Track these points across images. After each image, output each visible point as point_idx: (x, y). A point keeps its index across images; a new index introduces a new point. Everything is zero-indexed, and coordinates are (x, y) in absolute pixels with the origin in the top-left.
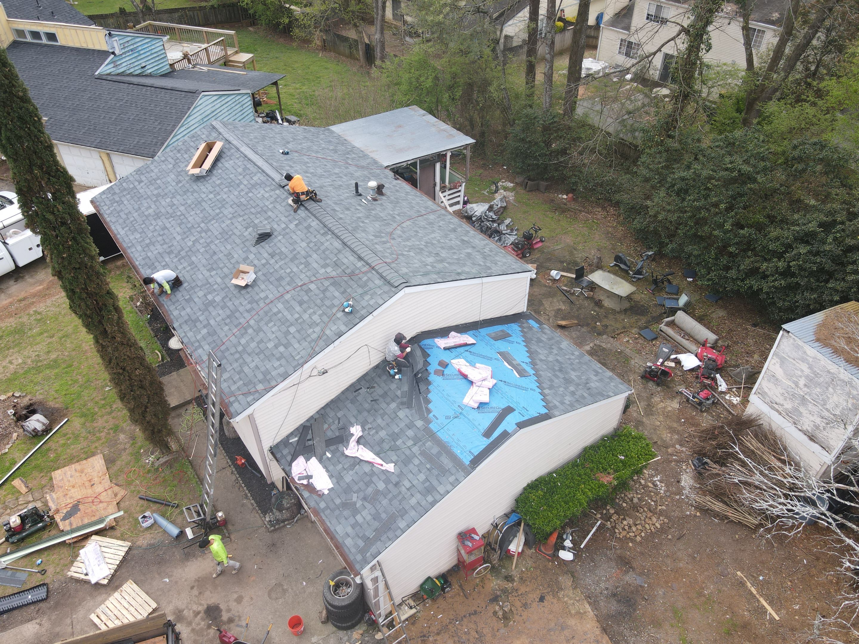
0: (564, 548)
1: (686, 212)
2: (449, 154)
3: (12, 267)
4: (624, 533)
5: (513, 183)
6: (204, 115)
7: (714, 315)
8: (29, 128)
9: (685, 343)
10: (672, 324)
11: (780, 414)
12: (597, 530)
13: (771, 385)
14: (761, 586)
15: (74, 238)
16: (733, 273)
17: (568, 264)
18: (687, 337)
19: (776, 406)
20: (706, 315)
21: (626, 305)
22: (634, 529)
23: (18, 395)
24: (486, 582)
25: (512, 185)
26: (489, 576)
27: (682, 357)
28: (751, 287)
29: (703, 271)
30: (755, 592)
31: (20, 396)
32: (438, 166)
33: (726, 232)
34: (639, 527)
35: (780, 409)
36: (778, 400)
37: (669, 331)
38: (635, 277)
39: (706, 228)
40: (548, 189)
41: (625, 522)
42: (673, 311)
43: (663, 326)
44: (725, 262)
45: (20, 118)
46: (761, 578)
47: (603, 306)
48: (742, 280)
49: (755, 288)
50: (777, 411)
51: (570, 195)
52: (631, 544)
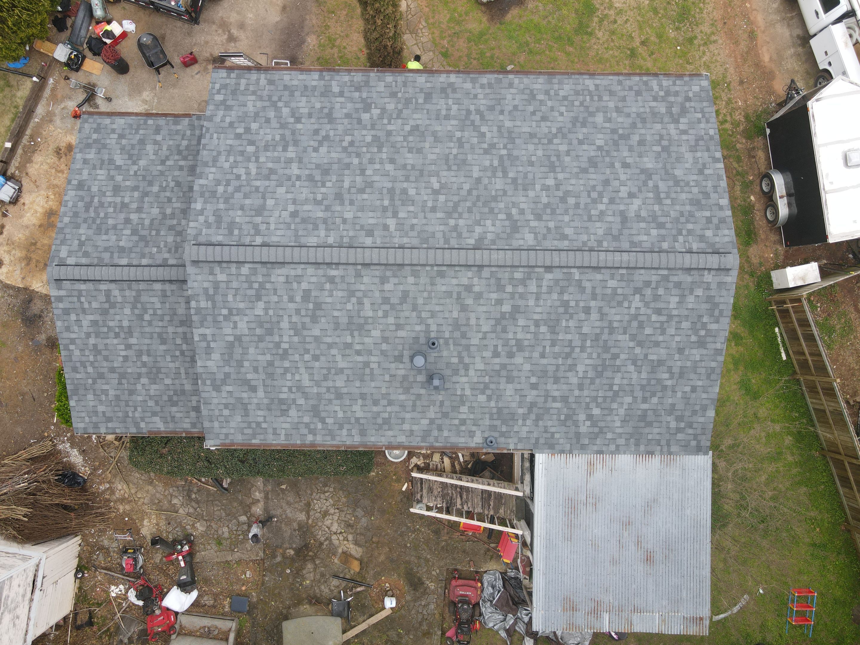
3: (812, 31)
10: (225, 637)
18: (203, 632)
27: (188, 599)
37: (221, 625)
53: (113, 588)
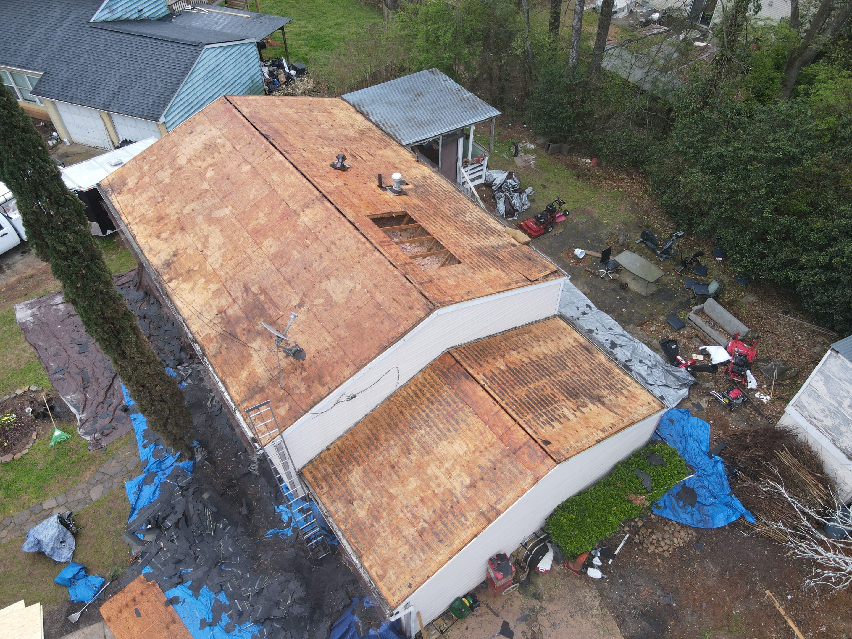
0: (592, 566)
1: (722, 193)
2: (473, 128)
3: (17, 241)
4: (652, 548)
5: (533, 144)
6: (208, 70)
7: (744, 300)
8: (34, 160)
9: (715, 334)
10: (701, 312)
11: (818, 429)
12: (625, 544)
13: (811, 400)
14: (789, 606)
15: (88, 267)
16: (768, 261)
17: (593, 241)
18: (716, 327)
19: (815, 421)
20: (736, 301)
21: (653, 289)
22: (662, 543)
23: (34, 390)
24: (515, 599)
25: (532, 146)
26: (517, 593)
27: (711, 349)
28: (788, 278)
29: (737, 257)
30: (782, 612)
31: (36, 390)
32: (461, 141)
33: (764, 219)
34: (667, 541)
35: (819, 425)
36: (817, 416)
37: (698, 320)
38: (662, 257)
39: (743, 211)
40: (570, 152)
41: (654, 537)
42: (703, 299)
43: (691, 315)
44: (761, 250)
45: (23, 150)
46: (789, 597)
47: (629, 289)
48: (778, 270)
49: (792, 279)
50: (816, 426)
51: (595, 160)
52: (659, 560)
53: (765, 401)
